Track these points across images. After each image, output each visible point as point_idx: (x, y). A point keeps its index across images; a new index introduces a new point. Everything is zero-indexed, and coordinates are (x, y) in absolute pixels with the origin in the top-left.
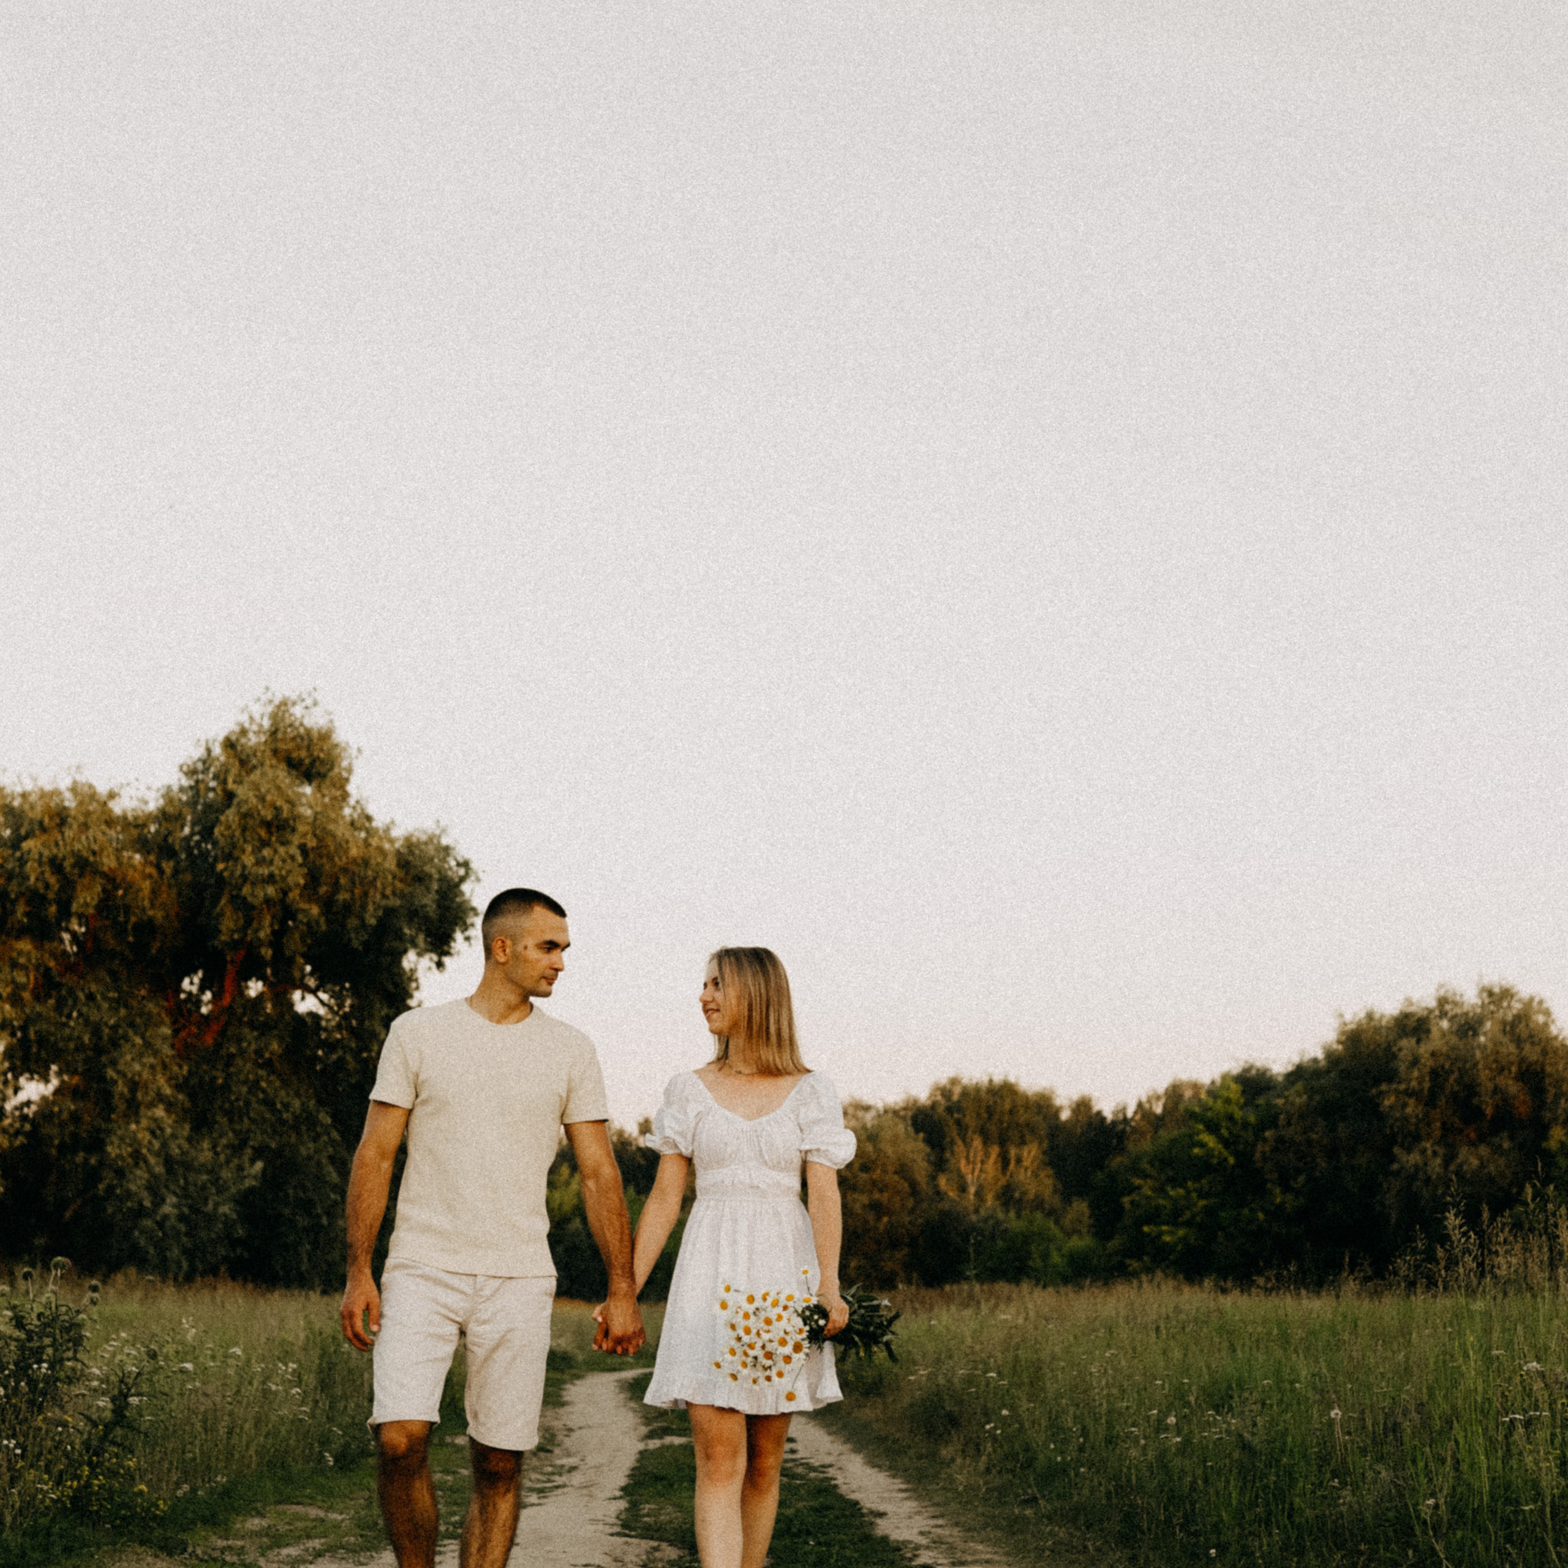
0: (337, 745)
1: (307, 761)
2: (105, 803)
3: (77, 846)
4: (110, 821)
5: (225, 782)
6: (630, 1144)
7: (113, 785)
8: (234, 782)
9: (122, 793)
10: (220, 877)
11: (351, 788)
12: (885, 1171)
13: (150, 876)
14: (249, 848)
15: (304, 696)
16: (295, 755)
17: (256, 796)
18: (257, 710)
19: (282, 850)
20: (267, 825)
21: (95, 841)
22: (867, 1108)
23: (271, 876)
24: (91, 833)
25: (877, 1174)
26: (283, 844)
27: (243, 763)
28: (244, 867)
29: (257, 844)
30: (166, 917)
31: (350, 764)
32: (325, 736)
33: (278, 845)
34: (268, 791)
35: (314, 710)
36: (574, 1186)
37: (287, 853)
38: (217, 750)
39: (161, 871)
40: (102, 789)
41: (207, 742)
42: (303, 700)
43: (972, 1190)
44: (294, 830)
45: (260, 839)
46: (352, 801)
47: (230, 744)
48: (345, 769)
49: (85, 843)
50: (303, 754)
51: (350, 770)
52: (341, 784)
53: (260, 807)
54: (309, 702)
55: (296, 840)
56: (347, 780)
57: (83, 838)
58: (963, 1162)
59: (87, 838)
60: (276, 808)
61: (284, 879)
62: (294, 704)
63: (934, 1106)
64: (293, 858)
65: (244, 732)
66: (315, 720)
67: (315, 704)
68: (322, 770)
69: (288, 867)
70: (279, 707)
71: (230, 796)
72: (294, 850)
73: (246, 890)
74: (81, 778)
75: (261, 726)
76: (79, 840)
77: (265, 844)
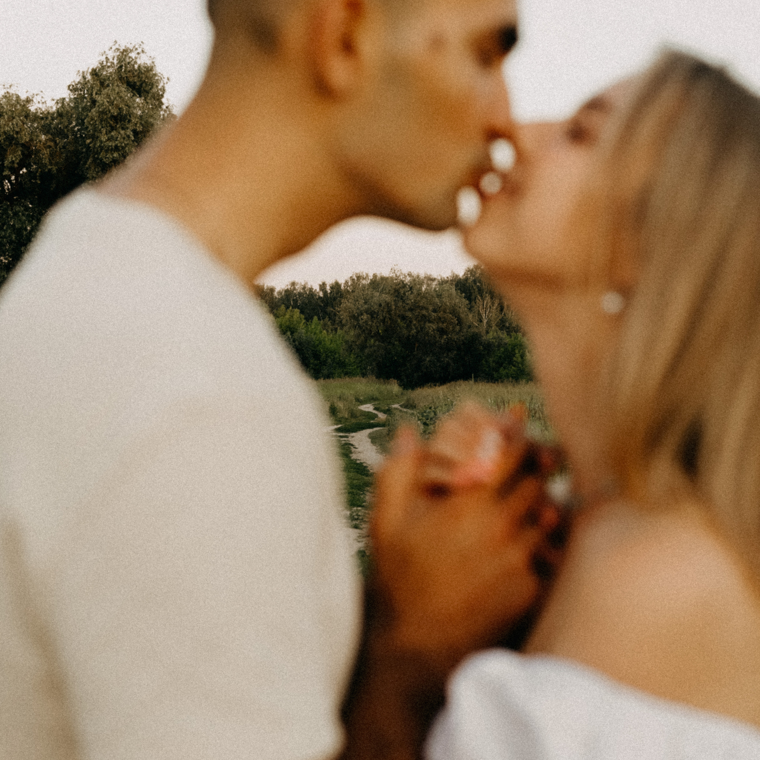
0: (155, 75)
1: (138, 84)
2: (24, 105)
3: (7, 128)
4: (28, 114)
5: (92, 94)
6: (316, 295)
7: (29, 95)
8: (96, 94)
9: (34, 100)
10: (88, 147)
11: (164, 100)
12: (445, 312)
13: (50, 147)
14: (104, 131)
15: (137, 47)
16: (131, 80)
17: (108, 102)
18: (111, 55)
19: (122, 132)
20: (115, 118)
21: (17, 125)
22: (433, 280)
23: (116, 147)
24: (15, 122)
25: (441, 314)
26: (123, 129)
27: (102, 84)
28: (101, 142)
29: (109, 128)
30: (59, 170)
31: (163, 87)
32: (149, 69)
33: (120, 130)
34: (115, 99)
35: (142, 55)
36: (287, 316)
37: (126, 134)
38: (89, 77)
39: (56, 144)
40: (23, 97)
41: (83, 72)
42: (136, 49)
43: (485, 321)
44: (130, 121)
45: (111, 126)
46: (164, 107)
47: (94, 73)
48: (161, 89)
49: (12, 127)
50: (136, 80)
51: (164, 90)
52: (158, 98)
53: (110, 108)
54: (140, 50)
55: (131, 126)
56: (162, 96)
57: (11, 124)
58: (481, 307)
59: (13, 124)
60: (120, 109)
61: (123, 148)
62: (131, 51)
63: (466, 279)
64: (128, 137)
65: (103, 67)
66: (143, 60)
67: (143, 51)
68: (147, 89)
69: (126, 142)
70: (122, 53)
71: (94, 102)
72: (129, 132)
73: (102, 155)
74: (12, 91)
75: (113, 63)
76: (8, 125)
77: (113, 128)
